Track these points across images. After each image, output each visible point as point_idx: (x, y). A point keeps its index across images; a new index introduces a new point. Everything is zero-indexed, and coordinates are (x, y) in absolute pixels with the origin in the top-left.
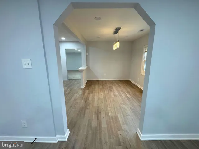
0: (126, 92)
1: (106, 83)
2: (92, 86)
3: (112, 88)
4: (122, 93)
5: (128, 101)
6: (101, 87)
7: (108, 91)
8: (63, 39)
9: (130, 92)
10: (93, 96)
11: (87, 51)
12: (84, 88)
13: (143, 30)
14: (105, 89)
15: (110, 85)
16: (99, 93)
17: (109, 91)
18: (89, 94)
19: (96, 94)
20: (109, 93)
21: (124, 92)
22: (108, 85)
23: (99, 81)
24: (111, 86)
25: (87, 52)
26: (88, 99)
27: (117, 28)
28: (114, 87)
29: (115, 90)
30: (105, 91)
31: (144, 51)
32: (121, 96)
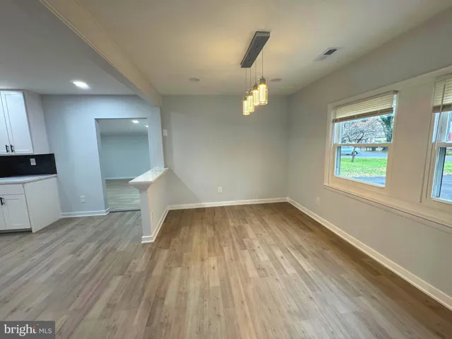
0: (290, 247)
1: (225, 217)
2: (183, 230)
3: (246, 236)
4: (279, 253)
5: (311, 294)
6: (210, 233)
7: (234, 247)
8: (81, 85)
9: (303, 244)
10: (181, 281)
11: (165, 124)
12: (153, 241)
13: (335, 50)
14: (223, 244)
15: (237, 225)
16: (203, 260)
17: (237, 246)
18: (168, 269)
19: (193, 267)
20: (237, 258)
21: (285, 251)
22: (230, 220)
23: (204, 210)
24: (240, 227)
25: (163, 128)
26: (163, 299)
27: (258, 35)
28: (249, 229)
29: (256, 243)
30: (225, 249)
31: (332, 118)
32: (279, 267)
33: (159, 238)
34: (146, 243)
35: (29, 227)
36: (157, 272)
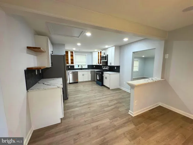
12: (133, 116)
18: (124, 135)
33: (138, 117)
34: (130, 115)
35: (109, 87)
36: (120, 132)
